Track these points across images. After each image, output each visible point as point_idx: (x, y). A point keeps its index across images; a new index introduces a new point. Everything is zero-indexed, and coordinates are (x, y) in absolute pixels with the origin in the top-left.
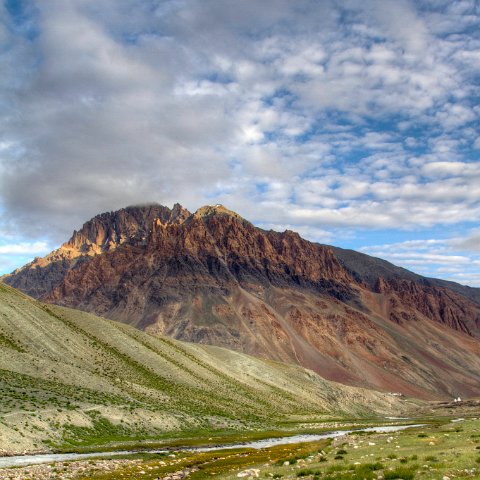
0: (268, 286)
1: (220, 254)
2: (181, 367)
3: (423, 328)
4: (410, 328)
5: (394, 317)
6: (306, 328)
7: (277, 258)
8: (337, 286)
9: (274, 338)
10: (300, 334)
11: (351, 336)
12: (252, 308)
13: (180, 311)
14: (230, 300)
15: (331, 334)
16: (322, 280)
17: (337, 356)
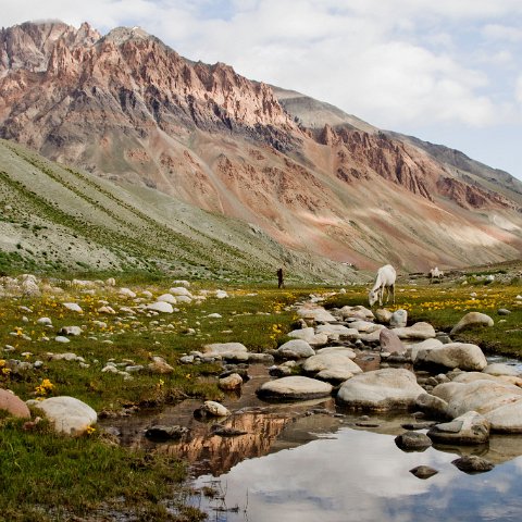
0: (193, 129)
1: (135, 87)
2: (96, 204)
3: (376, 189)
4: (361, 188)
5: (343, 174)
6: (236, 182)
7: (206, 96)
8: (276, 133)
9: (198, 191)
10: (229, 188)
11: (291, 194)
12: (173, 155)
13: (84, 154)
14: (146, 143)
15: (267, 190)
16: (258, 126)
17: (273, 218)
